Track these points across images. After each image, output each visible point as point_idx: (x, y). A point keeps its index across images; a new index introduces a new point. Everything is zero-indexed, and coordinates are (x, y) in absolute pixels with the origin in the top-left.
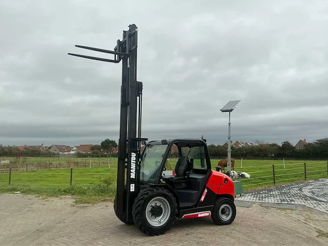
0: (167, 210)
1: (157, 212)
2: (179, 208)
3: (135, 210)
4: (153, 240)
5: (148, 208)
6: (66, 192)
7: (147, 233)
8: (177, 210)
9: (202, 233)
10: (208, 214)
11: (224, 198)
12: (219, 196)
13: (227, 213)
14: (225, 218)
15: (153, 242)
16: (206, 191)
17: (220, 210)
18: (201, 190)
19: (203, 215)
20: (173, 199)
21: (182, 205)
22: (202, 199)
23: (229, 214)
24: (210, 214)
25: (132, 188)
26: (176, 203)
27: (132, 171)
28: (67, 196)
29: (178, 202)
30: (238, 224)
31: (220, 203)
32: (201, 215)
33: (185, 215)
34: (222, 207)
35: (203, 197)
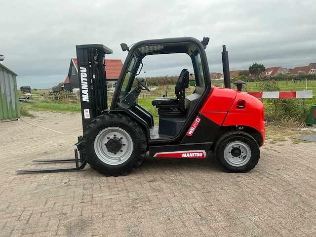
1: (112, 147)
5: (103, 141)
8: (144, 147)
10: (201, 155)
12: (224, 129)
19: (192, 155)
20: (138, 130)
22: (190, 133)
24: (205, 154)
25: (87, 114)
27: (83, 92)
31: (225, 139)
33: (157, 154)
35: (191, 129)
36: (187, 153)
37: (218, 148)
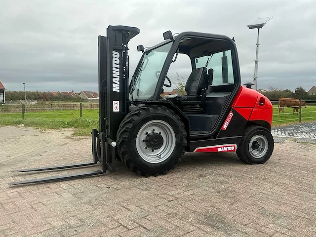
0: (170, 141)
1: (154, 142)
2: (189, 139)
3: (120, 138)
4: (146, 184)
5: (141, 137)
6: (70, 125)
7: (139, 172)
8: (185, 141)
9: (223, 176)
10: (232, 148)
11: (258, 127)
12: (251, 124)
13: (261, 147)
14: (257, 154)
15: (145, 187)
16: (231, 115)
17: (251, 143)
18: (223, 113)
19: (225, 149)
20: (181, 124)
21: (194, 134)
22: (225, 127)
23: (263, 150)
24: (236, 148)
25: (116, 107)
26: (184, 130)
27: (114, 80)
28: (69, 129)
29: (187, 129)
30: (275, 163)
31: (250, 133)
32: (222, 148)
33: (197, 148)
34: (254, 139)
35: (226, 124)
36: (222, 147)
37: (245, 141)
